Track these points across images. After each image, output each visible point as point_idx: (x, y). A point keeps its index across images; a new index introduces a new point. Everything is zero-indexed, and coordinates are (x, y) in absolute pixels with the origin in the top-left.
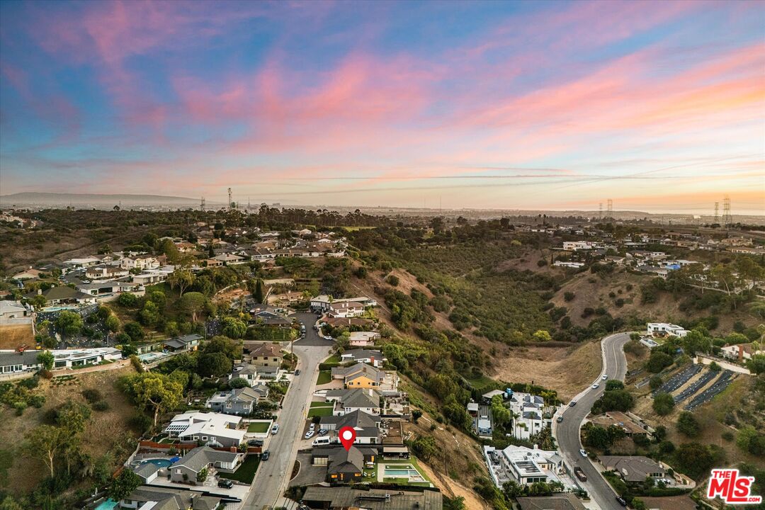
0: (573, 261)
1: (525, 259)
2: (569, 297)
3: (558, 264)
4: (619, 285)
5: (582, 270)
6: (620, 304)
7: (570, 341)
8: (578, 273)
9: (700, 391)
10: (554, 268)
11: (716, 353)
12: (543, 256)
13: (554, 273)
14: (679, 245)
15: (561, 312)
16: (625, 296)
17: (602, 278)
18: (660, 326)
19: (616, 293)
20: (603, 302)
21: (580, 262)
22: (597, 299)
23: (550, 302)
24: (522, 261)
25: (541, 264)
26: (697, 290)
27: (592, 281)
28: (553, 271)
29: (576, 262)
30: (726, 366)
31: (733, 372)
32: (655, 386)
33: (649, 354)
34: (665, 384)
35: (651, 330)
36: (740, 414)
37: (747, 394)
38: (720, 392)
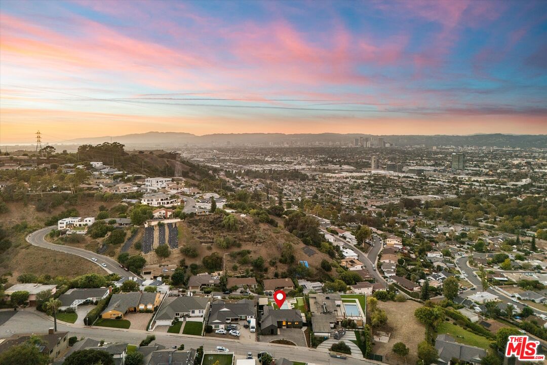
9: (167, 238)
18: (66, 220)
30: (166, 222)
31: (171, 224)
32: (138, 247)
33: (88, 238)
34: (143, 244)
35: (64, 225)
36: (199, 238)
37: (190, 229)
38: (177, 235)
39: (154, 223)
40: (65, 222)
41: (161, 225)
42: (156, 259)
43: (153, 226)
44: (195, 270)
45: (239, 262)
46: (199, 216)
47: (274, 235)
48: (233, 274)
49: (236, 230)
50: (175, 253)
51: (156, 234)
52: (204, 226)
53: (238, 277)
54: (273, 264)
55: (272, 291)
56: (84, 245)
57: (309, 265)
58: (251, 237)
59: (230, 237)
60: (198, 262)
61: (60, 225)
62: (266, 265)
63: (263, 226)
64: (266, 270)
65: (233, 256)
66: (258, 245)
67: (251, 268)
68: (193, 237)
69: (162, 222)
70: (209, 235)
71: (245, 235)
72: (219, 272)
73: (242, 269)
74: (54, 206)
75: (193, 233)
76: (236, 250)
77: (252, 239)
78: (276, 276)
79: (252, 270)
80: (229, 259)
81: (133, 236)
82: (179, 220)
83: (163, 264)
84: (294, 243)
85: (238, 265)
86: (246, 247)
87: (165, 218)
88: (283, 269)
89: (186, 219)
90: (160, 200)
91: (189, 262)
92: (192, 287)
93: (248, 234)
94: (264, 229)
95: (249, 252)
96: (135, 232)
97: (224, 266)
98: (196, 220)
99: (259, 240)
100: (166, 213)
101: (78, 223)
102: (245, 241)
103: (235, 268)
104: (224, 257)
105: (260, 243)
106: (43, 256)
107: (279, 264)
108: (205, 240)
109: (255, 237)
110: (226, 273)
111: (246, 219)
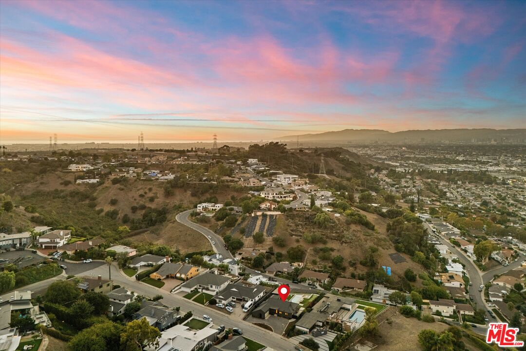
0: (89, 178)
1: (42, 181)
2: (114, 202)
3: (79, 181)
4: (141, 189)
5: (100, 184)
6: (152, 200)
7: (141, 228)
8: (98, 186)
9: (266, 227)
10: (79, 184)
11: (259, 209)
12: (59, 177)
13: (82, 189)
15: (113, 215)
16: (151, 195)
17: (126, 186)
18: (204, 205)
19: (143, 193)
20: (137, 201)
21: (94, 178)
22: (132, 200)
23: (97, 208)
24: (42, 183)
25: (67, 183)
27: (122, 189)
28: (79, 187)
29: (91, 178)
30: (269, 213)
31: (273, 215)
32: (243, 232)
33: (213, 220)
34: (247, 230)
35: (201, 208)
36: (292, 230)
37: (287, 222)
38: (275, 225)
39: (259, 213)
40: (202, 206)
41: (264, 216)
42: (253, 243)
43: (258, 216)
44: (280, 257)
45: (320, 258)
46: (297, 211)
47: (362, 237)
48: (312, 267)
49: (326, 228)
50: (269, 241)
51: (259, 222)
52: (299, 221)
53: (315, 271)
54: (353, 265)
55: (339, 289)
56: (209, 225)
57: (392, 271)
58: (338, 236)
59: (318, 233)
60: (284, 252)
61: (198, 208)
62: (345, 264)
63: (353, 227)
64: (344, 269)
65: (316, 251)
66: (344, 244)
67: (331, 265)
68: (287, 229)
69: (265, 213)
70: (301, 230)
71: (333, 233)
72: (298, 263)
73: (321, 264)
74: (202, 193)
75: (288, 226)
76: (321, 246)
77: (340, 238)
78: (353, 276)
79: (330, 267)
80: (312, 253)
81: (242, 222)
82: (280, 213)
83: (257, 248)
84: (383, 248)
85: (318, 260)
86: (330, 245)
87: (270, 210)
88: (362, 271)
89: (286, 213)
90: (275, 194)
91: (276, 250)
92: (269, 271)
93: (336, 233)
94: (354, 230)
95: (332, 250)
96: (244, 219)
97: (306, 259)
98: (294, 215)
99: (346, 240)
100: (271, 206)
101: (211, 208)
102: (332, 239)
103: (314, 263)
104: (308, 251)
105: (346, 243)
106: (180, 230)
107: (359, 266)
108: (296, 234)
109: (343, 237)
110: (306, 265)
111: (339, 219)
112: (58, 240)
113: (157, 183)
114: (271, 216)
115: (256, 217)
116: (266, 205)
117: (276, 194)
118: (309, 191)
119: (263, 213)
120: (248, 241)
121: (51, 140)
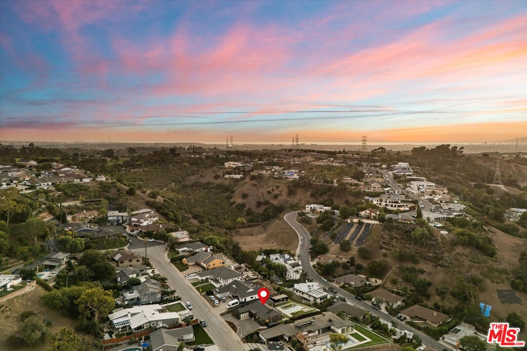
0: (235, 174)
1: (202, 174)
2: (245, 196)
3: (227, 176)
4: (271, 186)
5: (242, 179)
6: (276, 197)
7: (258, 222)
8: (240, 181)
9: (358, 236)
10: (226, 179)
11: (358, 216)
12: (214, 172)
13: (227, 183)
14: (285, 161)
15: (242, 206)
16: (277, 192)
17: (259, 183)
18: (312, 206)
19: (271, 191)
20: (264, 197)
21: (239, 174)
22: (260, 195)
23: (232, 201)
24: (201, 176)
25: (217, 177)
26: (315, 185)
27: (255, 185)
28: (225, 181)
29: (237, 174)
30: (366, 221)
31: (370, 224)
32: (333, 237)
33: (315, 222)
34: (338, 236)
35: (309, 209)
36: (384, 243)
37: (382, 233)
38: (369, 235)
39: (356, 220)
40: (309, 207)
41: (360, 224)
42: (338, 251)
43: (354, 223)
44: (359, 270)
45: (403, 278)
46: (398, 222)
47: (467, 263)
48: (391, 286)
49: (422, 245)
50: (355, 250)
51: (353, 230)
52: (396, 234)
53: (393, 292)
54: (441, 294)
55: (407, 317)
56: (309, 226)
57: (491, 312)
58: (435, 257)
59: (411, 249)
60: (365, 265)
61: (307, 209)
62: (431, 290)
63: (459, 249)
64: (428, 297)
65: (402, 270)
66: (439, 268)
67: (413, 288)
68: (379, 241)
69: (361, 220)
70: (394, 244)
71: (430, 252)
72: (376, 279)
73: (401, 286)
74: (321, 195)
75: (382, 237)
76: (410, 265)
77: (437, 261)
78: (437, 308)
79: (411, 291)
80: (397, 271)
81: (337, 227)
82: (378, 222)
83: (340, 256)
84: (492, 281)
85: (401, 280)
86: (422, 266)
87: (368, 218)
88: (450, 303)
89: (385, 222)
91: (358, 261)
92: (336, 282)
93: (435, 253)
94: (458, 253)
95: (422, 272)
96: (340, 224)
97: (386, 276)
98: (392, 226)
99: (443, 264)
100: (370, 214)
101: (320, 210)
102: (425, 259)
103: (394, 282)
104: (393, 268)
105: (442, 266)
106: (282, 227)
107: (449, 296)
108: (388, 247)
109: (442, 259)
110: (384, 283)
111: (445, 237)
112: (142, 221)
113: (285, 182)
114: (368, 225)
115: (352, 224)
116: (366, 212)
117: (389, 202)
118: (439, 202)
119: (359, 221)
120: (334, 247)
121: (227, 141)
